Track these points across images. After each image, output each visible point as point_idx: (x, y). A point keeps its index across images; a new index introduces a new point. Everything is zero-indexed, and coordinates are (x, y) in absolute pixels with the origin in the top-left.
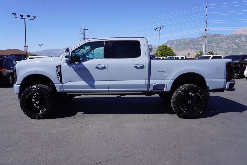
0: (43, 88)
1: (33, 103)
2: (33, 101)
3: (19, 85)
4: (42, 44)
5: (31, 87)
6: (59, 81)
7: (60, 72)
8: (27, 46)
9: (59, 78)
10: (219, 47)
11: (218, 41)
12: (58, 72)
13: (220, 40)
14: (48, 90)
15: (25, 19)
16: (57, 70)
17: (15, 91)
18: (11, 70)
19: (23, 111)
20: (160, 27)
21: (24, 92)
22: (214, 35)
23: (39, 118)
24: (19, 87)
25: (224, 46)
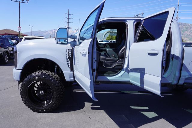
0: (50, 76)
1: (36, 92)
2: (36, 91)
3: (20, 71)
4: (32, 26)
5: (34, 74)
6: (69, 68)
7: (71, 57)
8: (20, 27)
9: (69, 65)
10: (184, 34)
11: (184, 29)
12: (69, 57)
13: (185, 28)
14: (55, 78)
15: (20, 2)
16: (67, 54)
17: (14, 77)
18: (6, 48)
19: (24, 102)
20: (140, 14)
21: (26, 79)
22: (180, 23)
23: (43, 112)
24: (20, 73)
25: (188, 34)
